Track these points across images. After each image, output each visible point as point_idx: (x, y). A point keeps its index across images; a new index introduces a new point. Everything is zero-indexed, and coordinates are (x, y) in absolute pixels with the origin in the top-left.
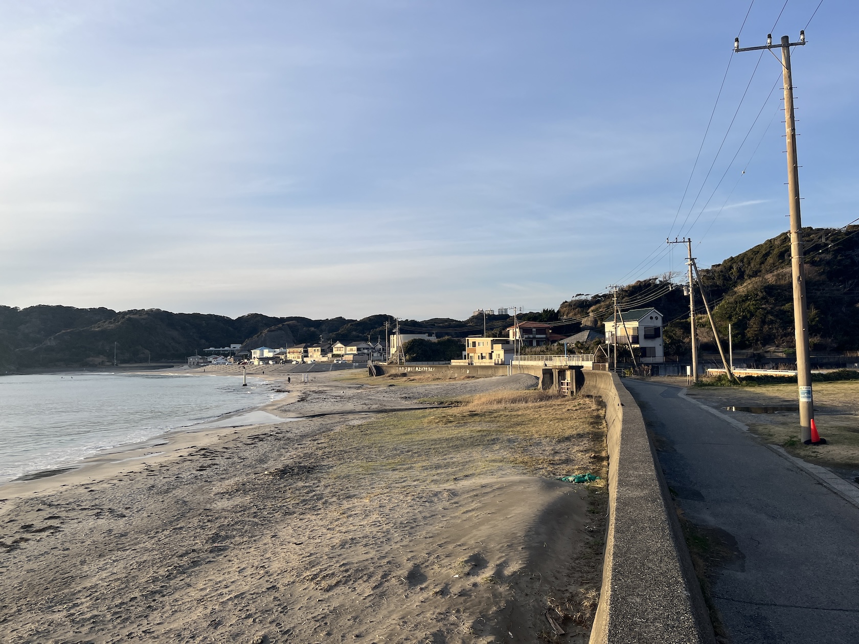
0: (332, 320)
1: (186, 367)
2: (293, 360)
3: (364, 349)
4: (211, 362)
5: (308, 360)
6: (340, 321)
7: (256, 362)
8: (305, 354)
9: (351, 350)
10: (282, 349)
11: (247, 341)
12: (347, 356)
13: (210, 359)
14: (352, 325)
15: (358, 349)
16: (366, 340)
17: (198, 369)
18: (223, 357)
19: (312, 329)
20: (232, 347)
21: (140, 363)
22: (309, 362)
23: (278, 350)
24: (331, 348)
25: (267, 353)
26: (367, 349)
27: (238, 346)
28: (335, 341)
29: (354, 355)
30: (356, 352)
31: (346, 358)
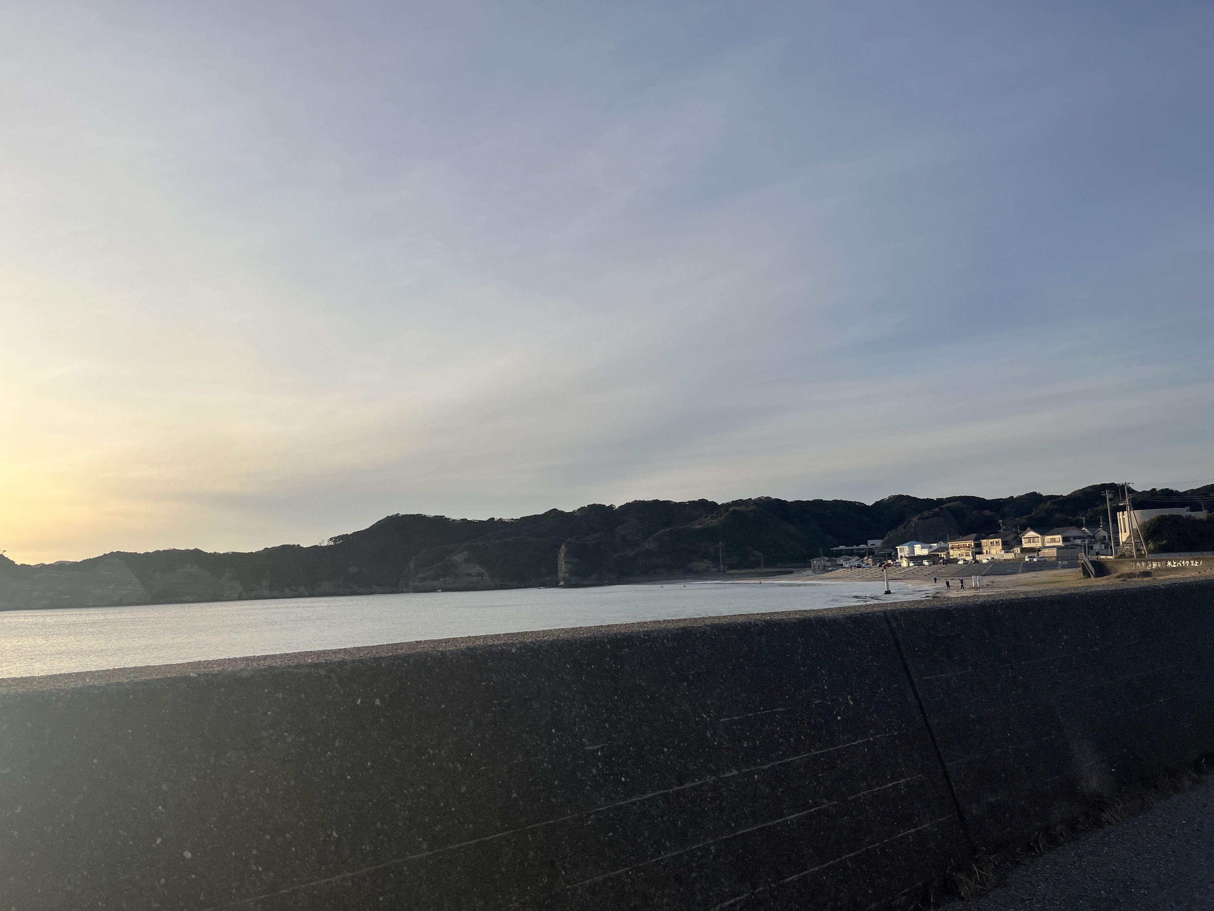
0: (1020, 498)
1: (809, 572)
2: (959, 558)
3: (1075, 538)
4: (842, 565)
5: (984, 559)
6: (1034, 498)
7: (904, 564)
8: (978, 550)
9: (1053, 540)
10: (942, 544)
11: (891, 534)
12: (1046, 551)
13: (840, 561)
14: (1053, 503)
15: (1065, 539)
16: (1080, 525)
17: (825, 575)
18: (859, 558)
19: (987, 513)
20: (869, 545)
21: (751, 568)
22: (984, 561)
23: (935, 545)
24: (1018, 539)
25: (920, 550)
26: (1080, 538)
27: (878, 543)
28: (1024, 529)
29: (1059, 548)
30: (1061, 544)
31: (1045, 553)
